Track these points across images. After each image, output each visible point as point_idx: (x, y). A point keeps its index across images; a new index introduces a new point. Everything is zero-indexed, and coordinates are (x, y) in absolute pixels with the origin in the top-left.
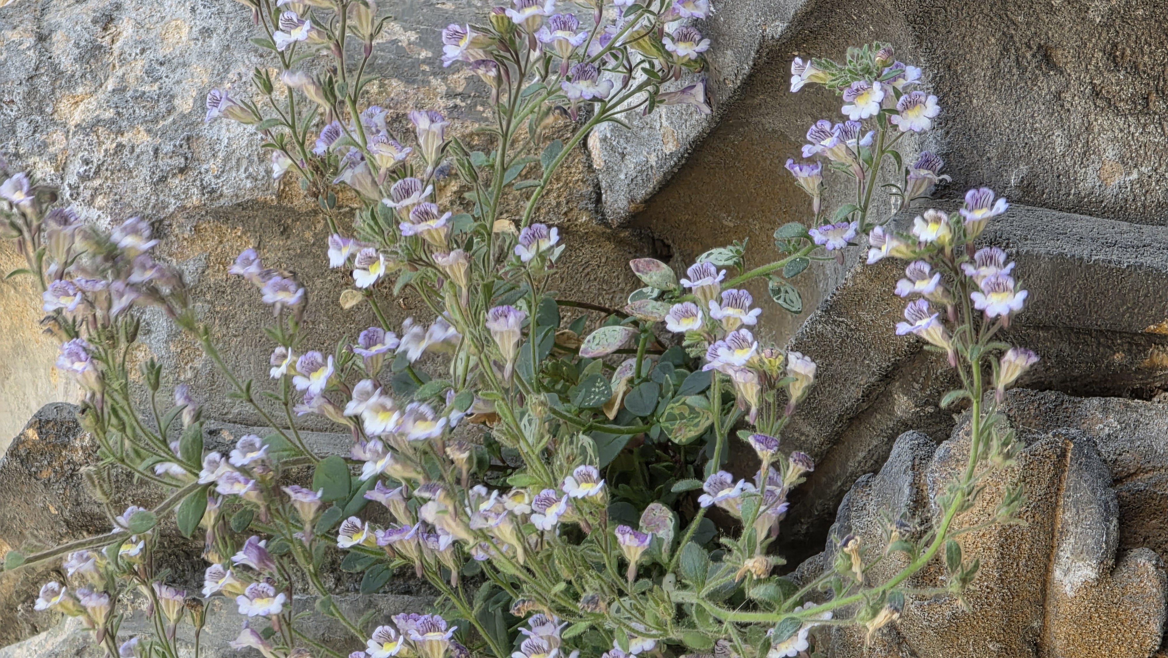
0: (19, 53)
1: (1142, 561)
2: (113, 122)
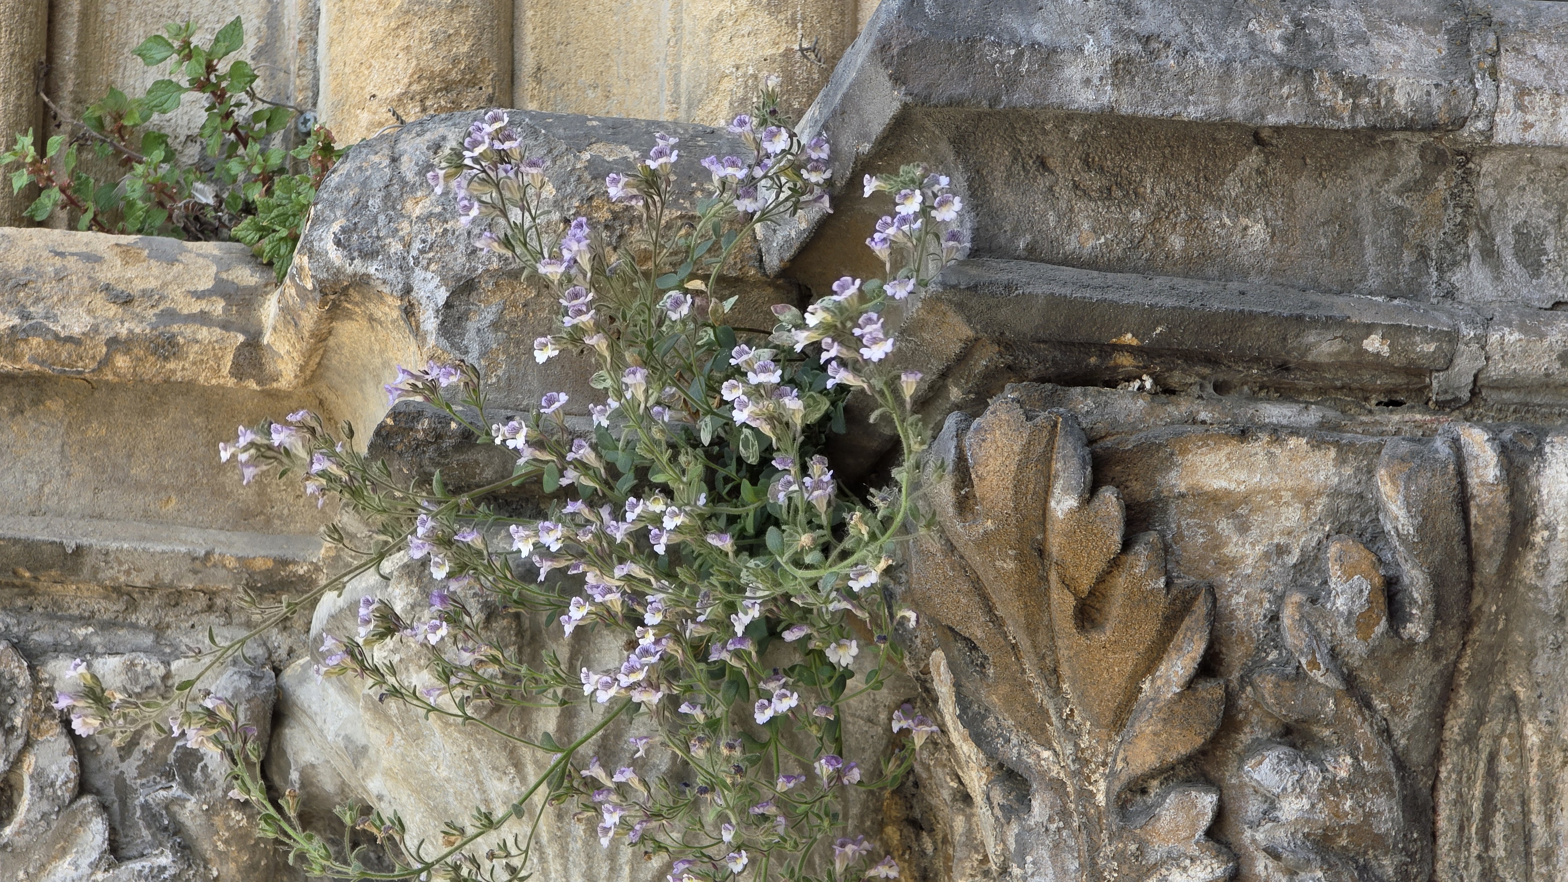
0: (379, 170)
1: (1108, 494)
2: (440, 214)
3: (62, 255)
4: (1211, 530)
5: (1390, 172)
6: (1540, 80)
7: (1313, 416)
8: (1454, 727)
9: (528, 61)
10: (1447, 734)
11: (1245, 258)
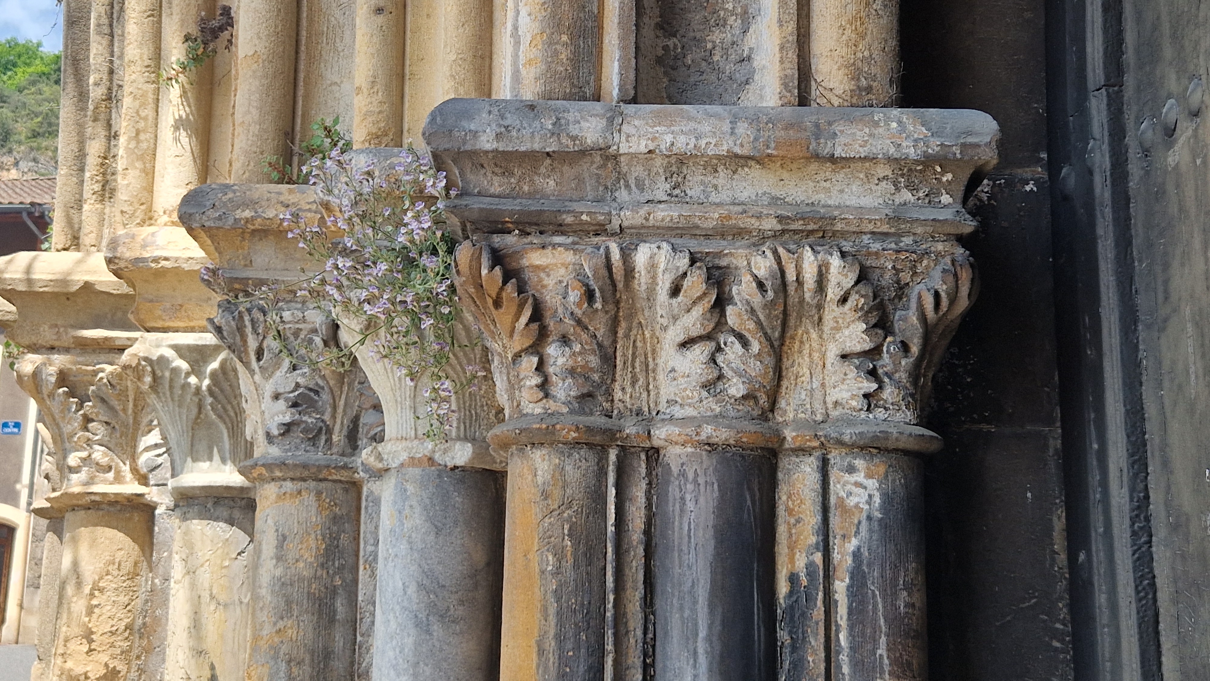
1: (498, 269)
3: (270, 193)
4: (539, 276)
5: (592, 163)
6: (634, 132)
7: (570, 240)
8: (621, 333)
9: (406, 127)
10: (618, 335)
11: (548, 191)
